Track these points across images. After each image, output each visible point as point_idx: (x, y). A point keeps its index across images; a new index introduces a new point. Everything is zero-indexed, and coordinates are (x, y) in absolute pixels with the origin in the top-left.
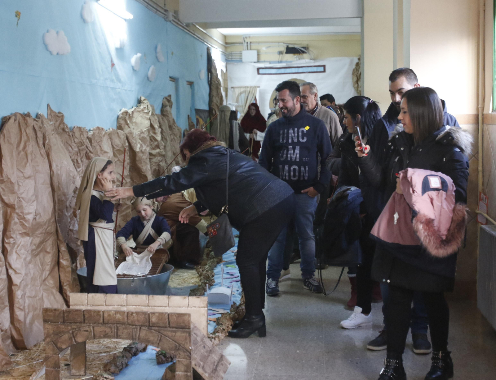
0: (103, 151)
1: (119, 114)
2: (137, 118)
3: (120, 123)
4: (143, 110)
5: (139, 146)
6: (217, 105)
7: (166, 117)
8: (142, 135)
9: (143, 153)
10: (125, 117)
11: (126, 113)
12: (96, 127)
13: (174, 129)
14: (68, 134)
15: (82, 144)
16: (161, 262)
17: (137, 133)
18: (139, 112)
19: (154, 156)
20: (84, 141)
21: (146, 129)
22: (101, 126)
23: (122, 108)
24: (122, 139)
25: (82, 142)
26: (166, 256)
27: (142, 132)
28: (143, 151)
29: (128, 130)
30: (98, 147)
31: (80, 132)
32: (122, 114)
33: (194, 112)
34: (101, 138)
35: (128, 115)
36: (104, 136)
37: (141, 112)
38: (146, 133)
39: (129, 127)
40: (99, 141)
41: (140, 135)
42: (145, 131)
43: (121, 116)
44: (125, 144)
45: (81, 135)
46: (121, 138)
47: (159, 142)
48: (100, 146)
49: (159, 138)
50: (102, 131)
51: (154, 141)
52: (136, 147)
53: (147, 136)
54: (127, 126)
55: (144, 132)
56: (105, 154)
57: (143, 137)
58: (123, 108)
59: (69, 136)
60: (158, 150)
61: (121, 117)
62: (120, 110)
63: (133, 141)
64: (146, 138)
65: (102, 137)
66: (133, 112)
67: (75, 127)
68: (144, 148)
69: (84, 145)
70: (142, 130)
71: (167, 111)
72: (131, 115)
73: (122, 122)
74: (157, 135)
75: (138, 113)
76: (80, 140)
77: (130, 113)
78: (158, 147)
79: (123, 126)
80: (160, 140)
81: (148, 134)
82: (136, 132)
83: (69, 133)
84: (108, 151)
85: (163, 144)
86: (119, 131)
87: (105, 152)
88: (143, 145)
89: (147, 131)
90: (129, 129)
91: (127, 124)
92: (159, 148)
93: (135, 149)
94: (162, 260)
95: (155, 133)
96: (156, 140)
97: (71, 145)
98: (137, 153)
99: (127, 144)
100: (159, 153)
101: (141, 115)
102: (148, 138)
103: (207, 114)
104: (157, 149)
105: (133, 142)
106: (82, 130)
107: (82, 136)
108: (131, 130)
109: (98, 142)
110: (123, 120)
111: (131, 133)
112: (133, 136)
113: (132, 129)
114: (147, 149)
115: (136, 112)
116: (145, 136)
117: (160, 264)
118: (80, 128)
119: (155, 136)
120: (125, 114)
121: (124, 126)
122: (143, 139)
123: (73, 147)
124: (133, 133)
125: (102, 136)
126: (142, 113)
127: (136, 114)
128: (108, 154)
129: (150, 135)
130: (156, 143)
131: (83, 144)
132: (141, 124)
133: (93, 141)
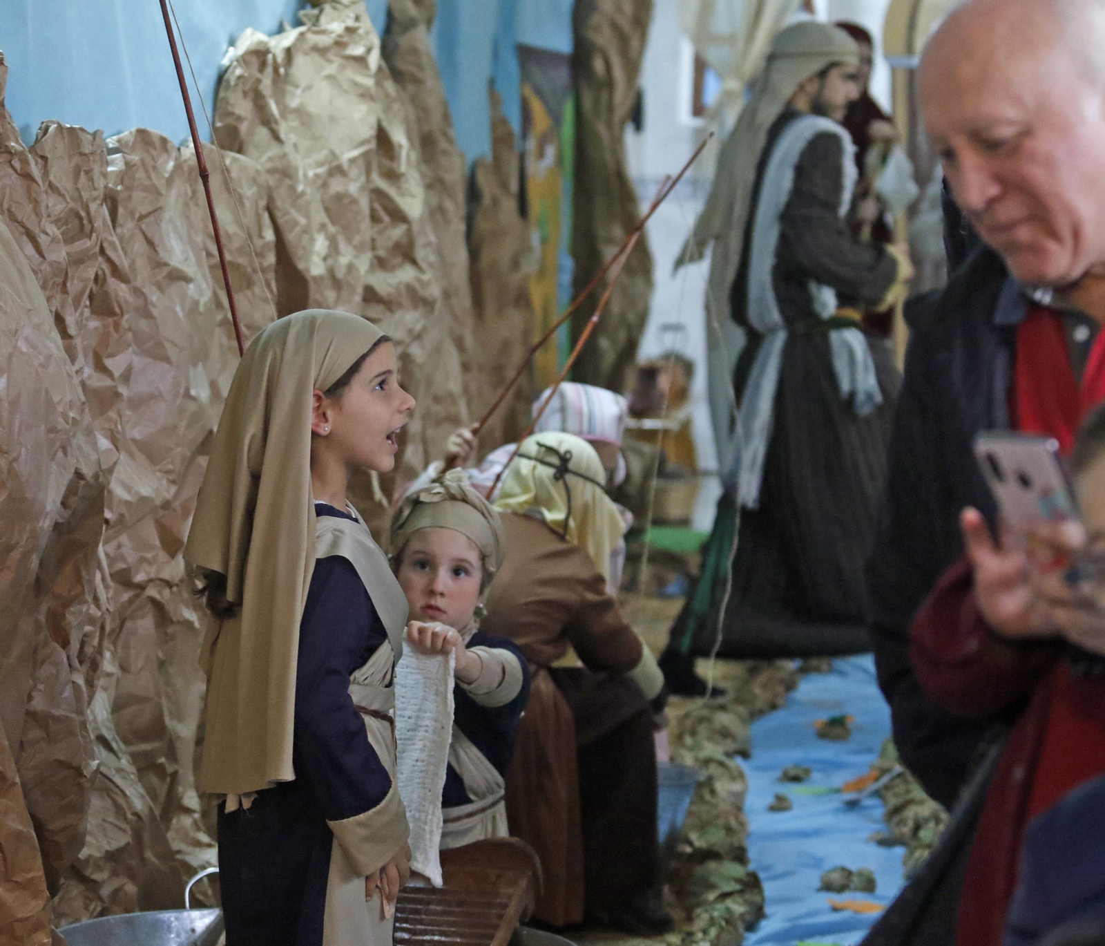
0: (165, 271)
1: (225, 62)
2: (309, 88)
3: (230, 114)
4: (340, 44)
5: (320, 244)
6: (615, 27)
7: (411, 87)
8: (336, 186)
9: (336, 283)
10: (259, 81)
11: (260, 55)
12: (133, 129)
13: (444, 152)
14: (17, 164)
15: (82, 225)
16: (500, 917)
17: (311, 174)
18: (322, 51)
19: (389, 304)
20: (93, 207)
21: (356, 153)
22: (156, 130)
23: (243, 29)
24: (247, 204)
25: (83, 214)
26: (523, 883)
27: (337, 170)
28: (340, 274)
29: (270, 154)
30: (139, 246)
31: (76, 159)
32: (243, 60)
33: (511, 64)
34: (160, 194)
35: (269, 70)
36: (170, 181)
37: (331, 56)
38: (354, 172)
39: (276, 137)
40: (143, 209)
41: (325, 185)
42: (352, 161)
43: (238, 72)
44: (261, 236)
45: (77, 172)
46: (240, 199)
47: (415, 228)
48: (150, 243)
49: (413, 203)
50: (164, 157)
51: (386, 218)
52: (308, 252)
53: (362, 189)
54: (263, 132)
55: (346, 166)
56: (174, 289)
57: (339, 197)
58: (249, 31)
59: (27, 177)
60: (406, 274)
61: (240, 77)
62: (232, 43)
63: (294, 217)
64: (354, 201)
65: (163, 191)
66: (289, 52)
67: (53, 127)
68: (344, 260)
69: (92, 230)
70: (334, 155)
71: (415, 51)
72: (282, 70)
73: (243, 107)
74: (405, 186)
75: (316, 57)
76: (72, 204)
77: (280, 60)
78: (406, 252)
79: (243, 128)
80: (421, 219)
81: (363, 179)
82: (308, 168)
83: (25, 162)
84: (190, 269)
85: (432, 238)
86: (235, 160)
87: (178, 277)
88: (342, 245)
89: (361, 162)
90: (275, 150)
91: (267, 121)
92: (414, 262)
93: (301, 266)
94: (505, 906)
95: (393, 176)
96: (398, 216)
97: (36, 230)
98: (312, 286)
99: (269, 235)
100: (410, 289)
101: (331, 69)
102: (364, 203)
103: (561, 76)
104: (401, 265)
105: (296, 223)
106: (87, 149)
107: (83, 179)
108: (285, 155)
109: (142, 218)
110: (245, 93)
111: (285, 172)
112: (292, 188)
113: (288, 148)
114: (357, 262)
115: (306, 53)
116: (353, 188)
117: (496, 927)
118: (72, 135)
119: (391, 191)
120: (255, 64)
121: (251, 131)
122: (338, 208)
123: (43, 240)
124: (297, 171)
125: (161, 184)
126: (338, 61)
127: (303, 66)
128: (191, 286)
129: (371, 186)
130: (398, 232)
131: (87, 227)
132: (332, 119)
133: (121, 211)
